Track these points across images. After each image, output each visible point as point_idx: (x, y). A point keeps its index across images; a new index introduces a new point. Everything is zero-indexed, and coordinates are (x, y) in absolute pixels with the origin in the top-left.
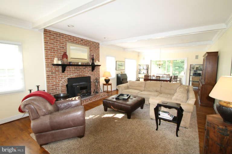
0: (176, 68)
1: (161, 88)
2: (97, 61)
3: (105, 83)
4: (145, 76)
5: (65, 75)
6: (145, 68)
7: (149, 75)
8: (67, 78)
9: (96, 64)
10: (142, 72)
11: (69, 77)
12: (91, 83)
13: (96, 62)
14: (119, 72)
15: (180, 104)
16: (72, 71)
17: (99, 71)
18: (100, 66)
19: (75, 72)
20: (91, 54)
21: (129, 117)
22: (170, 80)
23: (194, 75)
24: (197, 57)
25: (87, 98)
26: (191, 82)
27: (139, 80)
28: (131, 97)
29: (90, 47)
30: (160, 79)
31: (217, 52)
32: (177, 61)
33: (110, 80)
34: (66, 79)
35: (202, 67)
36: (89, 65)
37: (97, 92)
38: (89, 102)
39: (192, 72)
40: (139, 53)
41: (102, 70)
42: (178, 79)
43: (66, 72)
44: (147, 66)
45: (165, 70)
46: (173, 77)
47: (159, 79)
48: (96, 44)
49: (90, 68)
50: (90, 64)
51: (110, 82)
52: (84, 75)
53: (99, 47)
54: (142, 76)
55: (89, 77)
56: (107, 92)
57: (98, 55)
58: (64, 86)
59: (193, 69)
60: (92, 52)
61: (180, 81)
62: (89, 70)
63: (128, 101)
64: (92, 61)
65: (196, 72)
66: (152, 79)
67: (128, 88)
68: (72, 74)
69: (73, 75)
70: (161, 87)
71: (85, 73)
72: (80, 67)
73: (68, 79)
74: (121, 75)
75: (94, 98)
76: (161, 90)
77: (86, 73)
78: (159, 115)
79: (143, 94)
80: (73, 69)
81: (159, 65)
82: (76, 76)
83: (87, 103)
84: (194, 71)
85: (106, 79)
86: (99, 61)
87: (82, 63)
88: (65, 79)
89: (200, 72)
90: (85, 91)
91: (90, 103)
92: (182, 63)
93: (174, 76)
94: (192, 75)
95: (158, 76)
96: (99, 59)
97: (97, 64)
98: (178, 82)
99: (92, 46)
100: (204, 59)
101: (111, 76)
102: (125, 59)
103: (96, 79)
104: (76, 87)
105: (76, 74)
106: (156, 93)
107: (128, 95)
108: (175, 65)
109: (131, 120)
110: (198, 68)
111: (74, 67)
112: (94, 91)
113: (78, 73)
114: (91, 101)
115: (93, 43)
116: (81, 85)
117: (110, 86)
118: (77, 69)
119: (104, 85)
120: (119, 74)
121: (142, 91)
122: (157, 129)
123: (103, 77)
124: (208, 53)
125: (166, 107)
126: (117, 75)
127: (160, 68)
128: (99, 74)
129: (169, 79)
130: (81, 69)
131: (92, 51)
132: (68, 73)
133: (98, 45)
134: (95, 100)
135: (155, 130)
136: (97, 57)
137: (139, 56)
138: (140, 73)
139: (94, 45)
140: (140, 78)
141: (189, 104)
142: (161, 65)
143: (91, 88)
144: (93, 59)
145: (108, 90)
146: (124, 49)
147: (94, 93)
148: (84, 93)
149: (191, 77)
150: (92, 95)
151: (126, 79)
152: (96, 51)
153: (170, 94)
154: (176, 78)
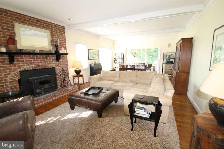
0: (150, 57)
1: (136, 78)
2: (63, 49)
3: (75, 74)
4: (120, 65)
5: (15, 66)
6: (121, 57)
7: (125, 64)
8: (18, 70)
9: (61, 52)
10: (118, 62)
11: (22, 69)
12: (56, 76)
13: (61, 50)
14: (93, 62)
15: (158, 98)
16: (26, 61)
17: (67, 61)
18: (67, 54)
19: (32, 63)
20: (53, 39)
21: (100, 116)
22: (145, 69)
23: (166, 64)
24: (169, 45)
25: (51, 93)
26: (164, 70)
27: (115, 70)
28: (103, 91)
29: (51, 31)
30: (136, 68)
31: (192, 38)
32: (150, 50)
33: (81, 71)
34: (17, 73)
35: (174, 55)
36: (52, 54)
37: (64, 86)
38: (54, 98)
39: (165, 60)
40: (114, 41)
41: (70, 59)
42: (152, 68)
43: (16, 62)
44: (123, 55)
45: (140, 59)
46: (147, 66)
47: (134, 68)
48: (60, 27)
49: (54, 58)
50: (53, 52)
51: (81, 73)
52: (45, 66)
53: (64, 32)
54: (117, 65)
55: (53, 69)
56: (79, 84)
57: (64, 42)
58: (14, 81)
59: (166, 57)
60: (55, 38)
61: (154, 69)
62: (52, 60)
63: (99, 96)
64: (56, 48)
65: (169, 60)
66: (127, 68)
67: (101, 79)
68: (27, 65)
69: (28, 67)
70: (137, 76)
71: (46, 63)
72: (38, 55)
73: (20, 71)
74: (94, 64)
75: (60, 93)
76: (136, 80)
77: (48, 64)
78: (135, 112)
79: (117, 86)
80: (27, 58)
81: (134, 53)
82: (32, 67)
83: (51, 100)
84: (167, 59)
85: (76, 70)
86: (65, 48)
87: (39, 51)
88: (15, 72)
89: (173, 60)
90: (47, 86)
91: (55, 100)
92: (154, 52)
93: (149, 65)
94: (165, 63)
95: (133, 65)
96: (66, 46)
97: (63, 53)
98: (152, 70)
99: (55, 30)
100: (177, 47)
101: (82, 67)
102: (99, 47)
103: (63, 71)
104: (33, 82)
105: (33, 65)
106: (131, 84)
107: (99, 88)
108: (149, 54)
109: (102, 119)
110: (170, 56)
111: (29, 56)
112: (60, 84)
113: (36, 63)
114: (56, 97)
115: (55, 26)
116: (41, 78)
117: (82, 77)
118: (35, 58)
119: (74, 77)
120: (93, 64)
121: (116, 82)
122: (132, 130)
123: (73, 67)
124: (183, 39)
125: (142, 103)
126: (90, 65)
127: (135, 56)
128: (67, 64)
129: (143, 68)
130: (41, 58)
131: (55, 36)
132: (19, 64)
133: (63, 29)
134: (61, 96)
135: (130, 131)
136: (63, 44)
137: (114, 44)
138: (115, 62)
139: (57, 29)
140: (115, 68)
141: (167, 97)
142: (136, 54)
143: (58, 82)
144: (56, 46)
145: (80, 82)
146: (97, 36)
147: (61, 87)
148: (46, 88)
149: (164, 65)
150: (59, 90)
151: (101, 69)
152: (60, 37)
153: (146, 84)
154: (150, 66)
